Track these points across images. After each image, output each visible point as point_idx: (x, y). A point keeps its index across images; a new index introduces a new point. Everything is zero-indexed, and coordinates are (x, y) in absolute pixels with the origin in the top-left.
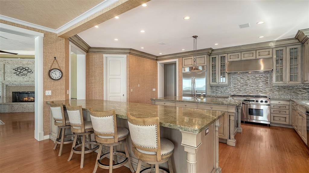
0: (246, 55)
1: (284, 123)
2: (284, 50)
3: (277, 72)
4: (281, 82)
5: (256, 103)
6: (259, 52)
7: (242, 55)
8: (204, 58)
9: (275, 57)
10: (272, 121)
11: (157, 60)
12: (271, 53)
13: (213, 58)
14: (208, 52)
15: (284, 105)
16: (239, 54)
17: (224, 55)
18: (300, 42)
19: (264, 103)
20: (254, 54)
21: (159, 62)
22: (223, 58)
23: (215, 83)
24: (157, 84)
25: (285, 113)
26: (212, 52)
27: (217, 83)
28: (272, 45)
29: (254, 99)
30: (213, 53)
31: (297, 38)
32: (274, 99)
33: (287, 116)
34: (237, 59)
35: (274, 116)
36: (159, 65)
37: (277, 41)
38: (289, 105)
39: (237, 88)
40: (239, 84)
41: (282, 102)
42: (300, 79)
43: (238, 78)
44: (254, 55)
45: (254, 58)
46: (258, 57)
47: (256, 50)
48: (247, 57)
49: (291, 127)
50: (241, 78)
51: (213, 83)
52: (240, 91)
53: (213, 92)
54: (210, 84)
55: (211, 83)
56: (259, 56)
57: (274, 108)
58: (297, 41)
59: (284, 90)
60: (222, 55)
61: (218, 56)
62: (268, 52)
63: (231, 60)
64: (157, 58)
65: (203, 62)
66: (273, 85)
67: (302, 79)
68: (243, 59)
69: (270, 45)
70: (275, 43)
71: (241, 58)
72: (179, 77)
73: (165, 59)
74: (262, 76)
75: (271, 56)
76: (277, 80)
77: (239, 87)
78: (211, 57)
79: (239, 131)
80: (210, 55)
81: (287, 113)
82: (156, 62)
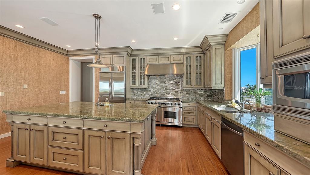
0: (163, 59)
1: (192, 123)
2: (191, 57)
3: (187, 77)
4: (189, 86)
5: (171, 106)
6: (173, 57)
7: (160, 59)
8: (123, 58)
9: (185, 62)
10: (184, 123)
11: (68, 55)
12: (182, 59)
13: (133, 59)
14: (127, 52)
15: (192, 107)
16: (157, 57)
17: (144, 57)
18: (203, 51)
19: (177, 106)
20: (170, 58)
21: (71, 59)
22: (142, 60)
23: (135, 86)
24: (69, 85)
25: (193, 115)
26: (131, 53)
27: (137, 86)
28: (183, 51)
29: (169, 102)
30: (133, 53)
31: (201, 47)
32: (185, 102)
33: (194, 117)
34: (155, 63)
35: (185, 118)
36: (71, 62)
37: (188, 48)
38: (196, 107)
39: (156, 91)
40: (157, 87)
41: (191, 104)
42: (202, 83)
43: (156, 81)
44: (169, 60)
45: (169, 62)
46: (172, 62)
47: (171, 55)
48: (164, 61)
49: (197, 127)
50: (159, 82)
51: (133, 86)
52: (158, 93)
53: (134, 95)
54: (130, 87)
55: (131, 85)
56: (173, 60)
57: (185, 110)
58: (201, 50)
59: (191, 93)
60: (141, 57)
61: (138, 58)
62: (180, 58)
63: (150, 63)
64: (68, 54)
65: (122, 62)
66: (184, 88)
67: (204, 84)
68: (160, 62)
69: (182, 51)
70: (185, 49)
71: (159, 62)
72: (96, 78)
73: (79, 55)
74: (175, 80)
75: (182, 62)
76: (187, 84)
77: (157, 90)
78: (131, 58)
79: (154, 144)
80: (130, 56)
81: (195, 114)
82: (68, 58)
